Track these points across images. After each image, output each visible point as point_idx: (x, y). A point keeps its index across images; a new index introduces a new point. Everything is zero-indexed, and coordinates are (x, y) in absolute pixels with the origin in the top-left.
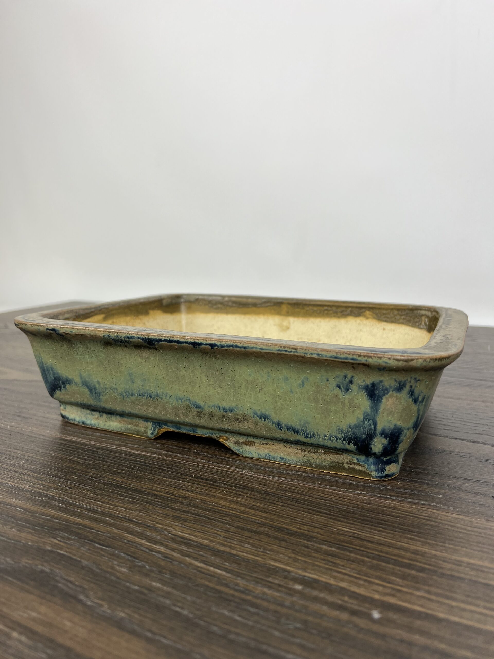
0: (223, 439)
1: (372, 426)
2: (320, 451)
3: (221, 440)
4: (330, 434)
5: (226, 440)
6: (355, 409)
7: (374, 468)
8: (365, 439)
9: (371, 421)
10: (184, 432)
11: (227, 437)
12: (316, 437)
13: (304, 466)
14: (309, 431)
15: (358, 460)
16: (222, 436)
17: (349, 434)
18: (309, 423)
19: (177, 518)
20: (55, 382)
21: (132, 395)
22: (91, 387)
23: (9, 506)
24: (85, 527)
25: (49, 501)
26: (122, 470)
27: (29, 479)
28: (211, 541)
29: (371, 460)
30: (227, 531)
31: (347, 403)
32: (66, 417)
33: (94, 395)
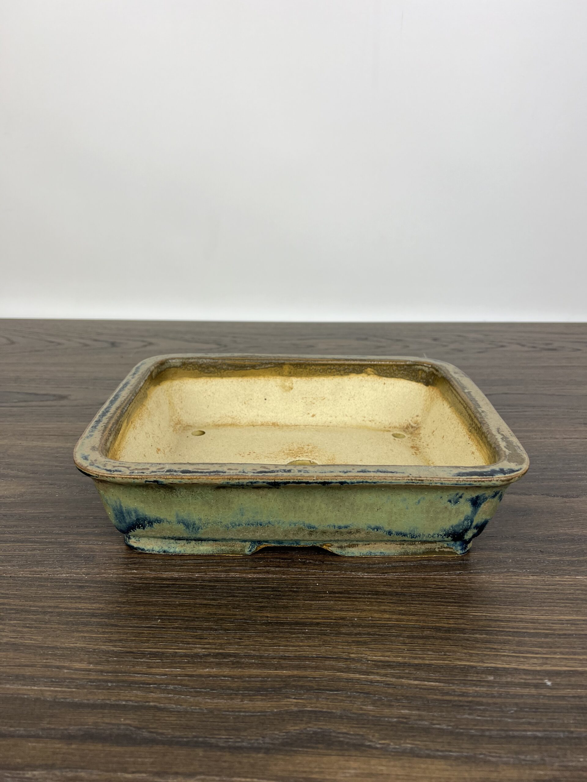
0: (326, 546)
1: (470, 524)
2: (417, 544)
3: (324, 547)
4: (434, 533)
5: (329, 546)
6: (459, 515)
7: (460, 548)
8: (462, 532)
9: (469, 520)
10: (287, 545)
12: (421, 536)
13: (401, 555)
14: (416, 533)
15: (448, 544)
16: (326, 544)
17: (450, 531)
18: (417, 528)
19: (358, 643)
20: (136, 522)
21: (239, 525)
22: (188, 524)
23: (211, 678)
24: (300, 677)
25: (238, 660)
26: (261, 602)
27: (190, 640)
28: (402, 657)
29: (458, 543)
30: (404, 644)
31: (454, 511)
32: (139, 548)
33: (191, 529)
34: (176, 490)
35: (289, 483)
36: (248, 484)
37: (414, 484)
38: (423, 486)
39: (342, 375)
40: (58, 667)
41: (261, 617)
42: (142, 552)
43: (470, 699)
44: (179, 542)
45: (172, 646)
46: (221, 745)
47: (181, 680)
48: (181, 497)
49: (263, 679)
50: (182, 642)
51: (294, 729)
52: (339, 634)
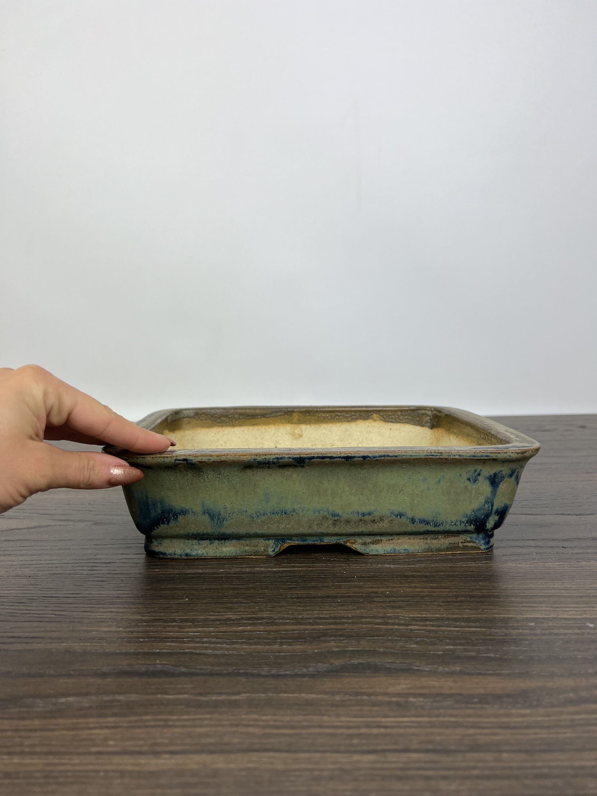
0: (350, 543)
1: (490, 507)
2: (440, 537)
3: (348, 544)
4: (456, 520)
5: (353, 543)
6: (479, 496)
7: (483, 542)
8: (484, 519)
9: (490, 503)
10: (310, 543)
11: (354, 540)
12: (444, 524)
13: (425, 553)
14: (438, 520)
15: (471, 538)
16: (350, 540)
17: (472, 517)
18: (439, 514)
19: (393, 607)
20: (161, 516)
21: (264, 515)
22: (214, 514)
23: (246, 633)
24: (337, 629)
25: (272, 621)
26: (289, 585)
27: (220, 610)
28: (440, 614)
29: (481, 536)
30: (440, 606)
31: (474, 492)
32: (161, 553)
33: (216, 522)
34: (203, 472)
35: (313, 458)
36: (274, 460)
37: (434, 457)
38: (442, 459)
39: (349, 421)
40: (86, 631)
41: (291, 594)
42: (164, 556)
43: (514, 637)
44: (201, 542)
45: (202, 614)
46: (263, 674)
47: (217, 635)
48: (208, 481)
49: (299, 632)
50: (212, 612)
51: (338, 663)
52: (372, 602)
